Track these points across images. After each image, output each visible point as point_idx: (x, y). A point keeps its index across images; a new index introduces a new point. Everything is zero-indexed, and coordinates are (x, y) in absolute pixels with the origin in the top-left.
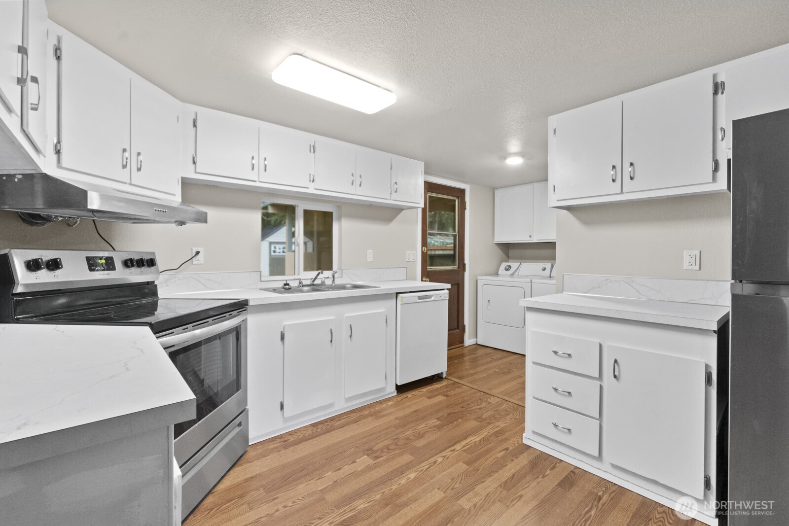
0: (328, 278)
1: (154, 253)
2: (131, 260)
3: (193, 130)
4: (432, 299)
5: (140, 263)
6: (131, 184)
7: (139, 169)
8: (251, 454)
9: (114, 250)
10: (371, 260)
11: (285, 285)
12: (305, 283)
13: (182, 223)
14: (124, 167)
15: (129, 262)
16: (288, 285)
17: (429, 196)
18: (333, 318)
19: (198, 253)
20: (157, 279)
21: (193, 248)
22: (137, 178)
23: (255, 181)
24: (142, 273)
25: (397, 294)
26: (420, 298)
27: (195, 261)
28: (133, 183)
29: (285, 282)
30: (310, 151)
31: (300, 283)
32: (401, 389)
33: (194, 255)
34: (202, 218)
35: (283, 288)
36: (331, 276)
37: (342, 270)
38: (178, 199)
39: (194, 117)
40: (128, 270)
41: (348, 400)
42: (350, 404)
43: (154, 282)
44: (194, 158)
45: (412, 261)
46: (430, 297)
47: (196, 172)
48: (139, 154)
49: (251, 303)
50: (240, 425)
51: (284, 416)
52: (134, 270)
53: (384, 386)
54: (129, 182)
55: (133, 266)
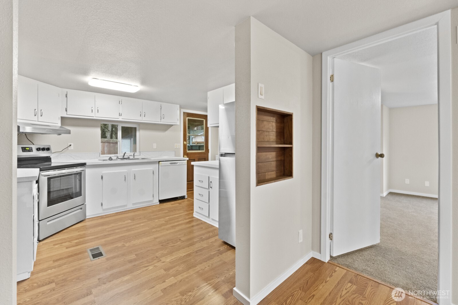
0: (131, 155)
1: (50, 146)
2: (39, 148)
3: (66, 98)
4: (178, 164)
5: (43, 149)
6: (38, 121)
7: (41, 116)
8: (87, 220)
9: (34, 144)
10: (156, 148)
11: (110, 158)
12: (119, 157)
13: (60, 134)
14: (35, 115)
15: (38, 149)
16: (111, 158)
17: (188, 119)
18: (126, 171)
19: (70, 145)
20: (51, 155)
21: (69, 144)
22: (41, 119)
23: (94, 117)
24: (44, 153)
25: (159, 162)
26: (171, 163)
27: (69, 148)
28: (39, 121)
29: (110, 157)
30: (120, 103)
31: (117, 157)
32: (161, 201)
33: (69, 145)
34: (69, 132)
35: (109, 159)
36: (133, 155)
37: (140, 152)
38: (60, 125)
39: (66, 93)
40: (38, 152)
41: (134, 204)
42: (135, 206)
43: (50, 157)
44: (66, 109)
45: (178, 148)
46: (177, 163)
47: (67, 114)
48: (41, 110)
49: (87, 164)
50: (81, 209)
51: (103, 208)
52: (41, 152)
53: (152, 199)
54: (37, 120)
55: (40, 150)
